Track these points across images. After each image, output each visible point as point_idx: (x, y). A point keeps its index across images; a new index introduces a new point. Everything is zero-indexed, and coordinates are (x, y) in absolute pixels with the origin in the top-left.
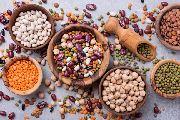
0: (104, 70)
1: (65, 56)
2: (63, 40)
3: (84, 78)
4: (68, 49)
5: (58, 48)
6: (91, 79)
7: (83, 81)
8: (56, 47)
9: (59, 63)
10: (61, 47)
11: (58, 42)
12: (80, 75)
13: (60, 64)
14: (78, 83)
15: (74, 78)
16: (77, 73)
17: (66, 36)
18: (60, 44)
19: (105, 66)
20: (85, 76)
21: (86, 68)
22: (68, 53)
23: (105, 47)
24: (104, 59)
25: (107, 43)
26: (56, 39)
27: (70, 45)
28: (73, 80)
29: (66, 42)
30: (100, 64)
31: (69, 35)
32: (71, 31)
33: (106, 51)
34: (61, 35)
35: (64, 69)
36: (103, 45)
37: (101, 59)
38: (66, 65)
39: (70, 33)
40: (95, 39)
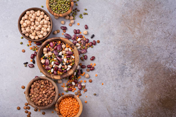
0: (78, 60)
1: (50, 62)
2: (44, 53)
3: (67, 71)
4: (50, 56)
5: (43, 59)
6: (72, 70)
7: (67, 73)
8: (42, 59)
9: (46, 67)
10: (45, 57)
11: (41, 55)
12: (64, 70)
13: (48, 68)
14: (65, 76)
15: (61, 74)
16: (61, 70)
17: (45, 49)
18: (43, 56)
19: (78, 58)
20: (67, 70)
21: (66, 64)
22: (51, 60)
23: (72, 46)
24: (75, 54)
25: (72, 43)
26: (39, 54)
27: (50, 53)
28: (61, 75)
29: (47, 53)
30: (74, 59)
31: (47, 48)
32: (47, 45)
33: (74, 48)
34: (41, 50)
35: (52, 70)
36: (70, 46)
37: (74, 55)
38: (52, 68)
39: (47, 47)
40: (65, 44)
